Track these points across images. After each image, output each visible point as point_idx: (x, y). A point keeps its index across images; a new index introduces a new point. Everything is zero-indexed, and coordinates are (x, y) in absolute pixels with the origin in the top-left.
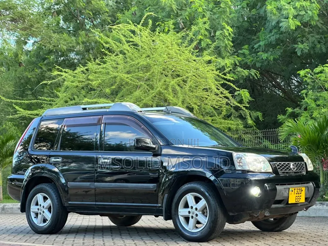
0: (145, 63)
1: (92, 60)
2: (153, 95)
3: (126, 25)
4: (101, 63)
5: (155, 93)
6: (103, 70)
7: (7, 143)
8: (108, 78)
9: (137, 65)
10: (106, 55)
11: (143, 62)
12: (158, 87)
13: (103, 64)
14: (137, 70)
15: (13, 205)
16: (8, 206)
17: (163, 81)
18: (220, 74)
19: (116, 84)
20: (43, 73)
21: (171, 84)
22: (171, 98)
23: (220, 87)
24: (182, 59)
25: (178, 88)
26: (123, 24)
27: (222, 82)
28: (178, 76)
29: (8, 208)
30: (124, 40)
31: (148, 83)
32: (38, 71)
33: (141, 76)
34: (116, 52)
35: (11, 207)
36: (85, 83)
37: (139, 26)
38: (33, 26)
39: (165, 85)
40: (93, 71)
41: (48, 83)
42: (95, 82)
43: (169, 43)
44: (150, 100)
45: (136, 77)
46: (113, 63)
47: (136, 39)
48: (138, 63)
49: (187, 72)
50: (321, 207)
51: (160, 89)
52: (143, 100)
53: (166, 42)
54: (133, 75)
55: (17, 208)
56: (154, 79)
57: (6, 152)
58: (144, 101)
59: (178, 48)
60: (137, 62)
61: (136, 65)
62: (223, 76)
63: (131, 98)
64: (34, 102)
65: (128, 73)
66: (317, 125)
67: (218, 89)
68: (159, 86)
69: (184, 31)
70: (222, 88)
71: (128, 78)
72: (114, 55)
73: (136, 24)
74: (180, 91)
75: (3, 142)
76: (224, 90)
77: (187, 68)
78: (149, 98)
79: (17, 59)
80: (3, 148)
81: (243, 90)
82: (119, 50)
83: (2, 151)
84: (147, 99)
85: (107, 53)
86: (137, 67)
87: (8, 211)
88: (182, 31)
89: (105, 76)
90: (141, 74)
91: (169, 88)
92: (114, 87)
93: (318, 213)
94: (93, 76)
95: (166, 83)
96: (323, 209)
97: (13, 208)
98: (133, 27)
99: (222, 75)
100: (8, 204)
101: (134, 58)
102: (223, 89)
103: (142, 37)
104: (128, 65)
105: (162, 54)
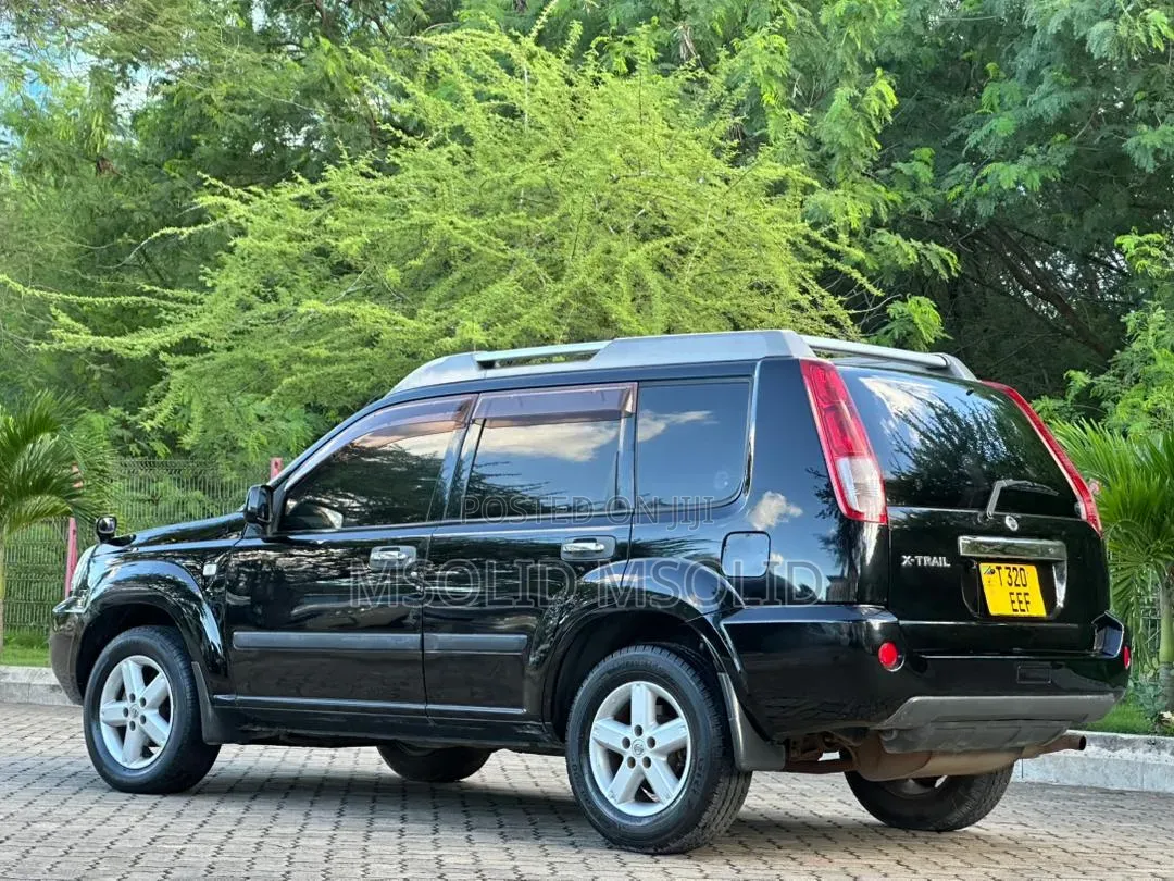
0: (537, 179)
1: (342, 159)
2: (558, 299)
3: (480, 36)
4: (375, 173)
5: (565, 293)
6: (380, 196)
7: (28, 442)
8: (398, 227)
9: (507, 184)
10: (397, 142)
11: (531, 174)
12: (577, 271)
13: (380, 174)
14: (505, 204)
15: (33, 675)
16: (14, 678)
17: (598, 248)
18: (816, 235)
19: (427, 253)
20: (177, 195)
21: (627, 263)
22: (625, 316)
23: (811, 281)
24: (674, 172)
25: (652, 279)
26: (469, 31)
27: (820, 265)
28: (664, 232)
29: (15, 684)
30: (469, 92)
31: (544, 253)
32: (161, 189)
33: (519, 227)
34: (435, 134)
35: (25, 680)
36: (313, 243)
37: (528, 43)
38: (155, 16)
39: (607, 263)
40: (344, 198)
41: (182, 233)
42: (348, 241)
43: (629, 109)
44: (546, 319)
45: (501, 228)
46: (422, 172)
47: (511, 89)
48: (513, 179)
49: (695, 220)
50: (1151, 757)
51: (587, 279)
52: (519, 316)
53: (622, 104)
54: (489, 220)
55: (46, 686)
56: (566, 241)
57: (25, 476)
58: (523, 323)
59: (667, 131)
60: (508, 175)
61: (505, 186)
62: (825, 241)
63: (477, 308)
64: (128, 304)
65: (477, 211)
66: (1160, 447)
67: (805, 291)
68: (582, 268)
69: (689, 65)
70: (817, 287)
71: (467, 232)
72: (426, 144)
73: (518, 33)
74: (659, 291)
75: (12, 439)
76: (826, 293)
77: (694, 207)
78: (540, 309)
79: (88, 143)
80: (14, 461)
81: (917, 298)
82: (446, 125)
83: (7, 471)
84: (536, 311)
85: (401, 138)
86: (508, 191)
87: (12, 695)
88: (682, 67)
89: (387, 221)
90: (519, 220)
91: (617, 276)
92: (418, 263)
93: (1139, 780)
94: (345, 219)
95: (612, 256)
96: (1160, 765)
97: (30, 685)
98: (504, 44)
99: (822, 235)
100: (13, 669)
101: (500, 158)
102: (823, 292)
103: (536, 82)
104: (473, 184)
105: (605, 150)
